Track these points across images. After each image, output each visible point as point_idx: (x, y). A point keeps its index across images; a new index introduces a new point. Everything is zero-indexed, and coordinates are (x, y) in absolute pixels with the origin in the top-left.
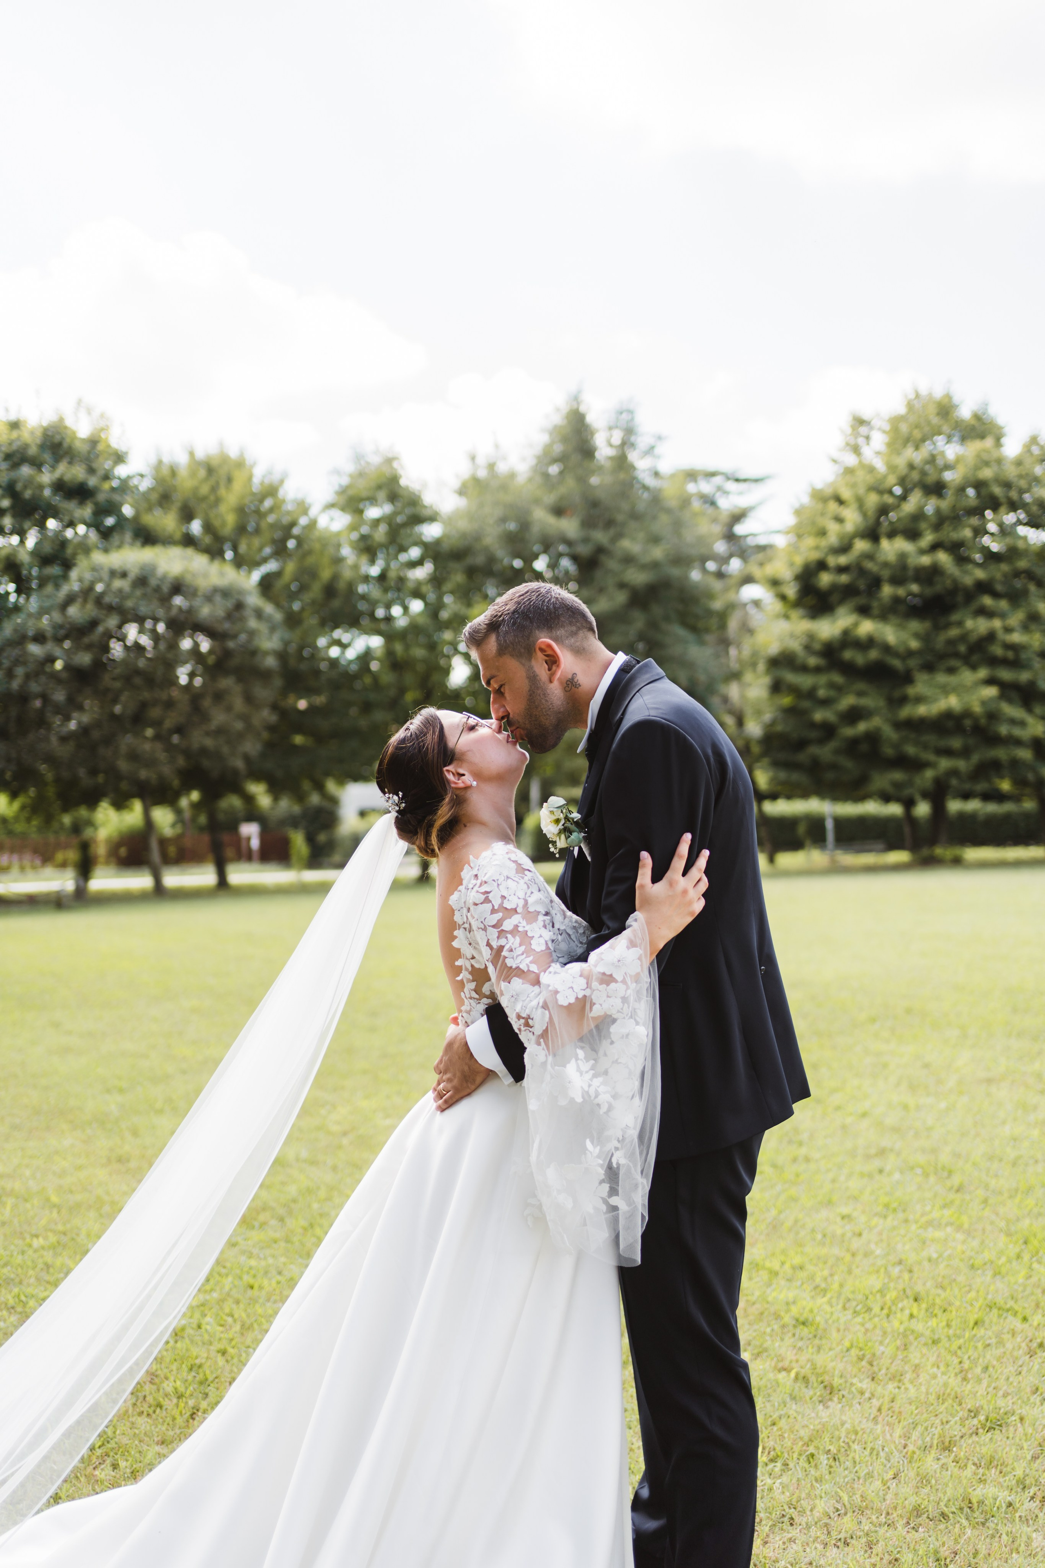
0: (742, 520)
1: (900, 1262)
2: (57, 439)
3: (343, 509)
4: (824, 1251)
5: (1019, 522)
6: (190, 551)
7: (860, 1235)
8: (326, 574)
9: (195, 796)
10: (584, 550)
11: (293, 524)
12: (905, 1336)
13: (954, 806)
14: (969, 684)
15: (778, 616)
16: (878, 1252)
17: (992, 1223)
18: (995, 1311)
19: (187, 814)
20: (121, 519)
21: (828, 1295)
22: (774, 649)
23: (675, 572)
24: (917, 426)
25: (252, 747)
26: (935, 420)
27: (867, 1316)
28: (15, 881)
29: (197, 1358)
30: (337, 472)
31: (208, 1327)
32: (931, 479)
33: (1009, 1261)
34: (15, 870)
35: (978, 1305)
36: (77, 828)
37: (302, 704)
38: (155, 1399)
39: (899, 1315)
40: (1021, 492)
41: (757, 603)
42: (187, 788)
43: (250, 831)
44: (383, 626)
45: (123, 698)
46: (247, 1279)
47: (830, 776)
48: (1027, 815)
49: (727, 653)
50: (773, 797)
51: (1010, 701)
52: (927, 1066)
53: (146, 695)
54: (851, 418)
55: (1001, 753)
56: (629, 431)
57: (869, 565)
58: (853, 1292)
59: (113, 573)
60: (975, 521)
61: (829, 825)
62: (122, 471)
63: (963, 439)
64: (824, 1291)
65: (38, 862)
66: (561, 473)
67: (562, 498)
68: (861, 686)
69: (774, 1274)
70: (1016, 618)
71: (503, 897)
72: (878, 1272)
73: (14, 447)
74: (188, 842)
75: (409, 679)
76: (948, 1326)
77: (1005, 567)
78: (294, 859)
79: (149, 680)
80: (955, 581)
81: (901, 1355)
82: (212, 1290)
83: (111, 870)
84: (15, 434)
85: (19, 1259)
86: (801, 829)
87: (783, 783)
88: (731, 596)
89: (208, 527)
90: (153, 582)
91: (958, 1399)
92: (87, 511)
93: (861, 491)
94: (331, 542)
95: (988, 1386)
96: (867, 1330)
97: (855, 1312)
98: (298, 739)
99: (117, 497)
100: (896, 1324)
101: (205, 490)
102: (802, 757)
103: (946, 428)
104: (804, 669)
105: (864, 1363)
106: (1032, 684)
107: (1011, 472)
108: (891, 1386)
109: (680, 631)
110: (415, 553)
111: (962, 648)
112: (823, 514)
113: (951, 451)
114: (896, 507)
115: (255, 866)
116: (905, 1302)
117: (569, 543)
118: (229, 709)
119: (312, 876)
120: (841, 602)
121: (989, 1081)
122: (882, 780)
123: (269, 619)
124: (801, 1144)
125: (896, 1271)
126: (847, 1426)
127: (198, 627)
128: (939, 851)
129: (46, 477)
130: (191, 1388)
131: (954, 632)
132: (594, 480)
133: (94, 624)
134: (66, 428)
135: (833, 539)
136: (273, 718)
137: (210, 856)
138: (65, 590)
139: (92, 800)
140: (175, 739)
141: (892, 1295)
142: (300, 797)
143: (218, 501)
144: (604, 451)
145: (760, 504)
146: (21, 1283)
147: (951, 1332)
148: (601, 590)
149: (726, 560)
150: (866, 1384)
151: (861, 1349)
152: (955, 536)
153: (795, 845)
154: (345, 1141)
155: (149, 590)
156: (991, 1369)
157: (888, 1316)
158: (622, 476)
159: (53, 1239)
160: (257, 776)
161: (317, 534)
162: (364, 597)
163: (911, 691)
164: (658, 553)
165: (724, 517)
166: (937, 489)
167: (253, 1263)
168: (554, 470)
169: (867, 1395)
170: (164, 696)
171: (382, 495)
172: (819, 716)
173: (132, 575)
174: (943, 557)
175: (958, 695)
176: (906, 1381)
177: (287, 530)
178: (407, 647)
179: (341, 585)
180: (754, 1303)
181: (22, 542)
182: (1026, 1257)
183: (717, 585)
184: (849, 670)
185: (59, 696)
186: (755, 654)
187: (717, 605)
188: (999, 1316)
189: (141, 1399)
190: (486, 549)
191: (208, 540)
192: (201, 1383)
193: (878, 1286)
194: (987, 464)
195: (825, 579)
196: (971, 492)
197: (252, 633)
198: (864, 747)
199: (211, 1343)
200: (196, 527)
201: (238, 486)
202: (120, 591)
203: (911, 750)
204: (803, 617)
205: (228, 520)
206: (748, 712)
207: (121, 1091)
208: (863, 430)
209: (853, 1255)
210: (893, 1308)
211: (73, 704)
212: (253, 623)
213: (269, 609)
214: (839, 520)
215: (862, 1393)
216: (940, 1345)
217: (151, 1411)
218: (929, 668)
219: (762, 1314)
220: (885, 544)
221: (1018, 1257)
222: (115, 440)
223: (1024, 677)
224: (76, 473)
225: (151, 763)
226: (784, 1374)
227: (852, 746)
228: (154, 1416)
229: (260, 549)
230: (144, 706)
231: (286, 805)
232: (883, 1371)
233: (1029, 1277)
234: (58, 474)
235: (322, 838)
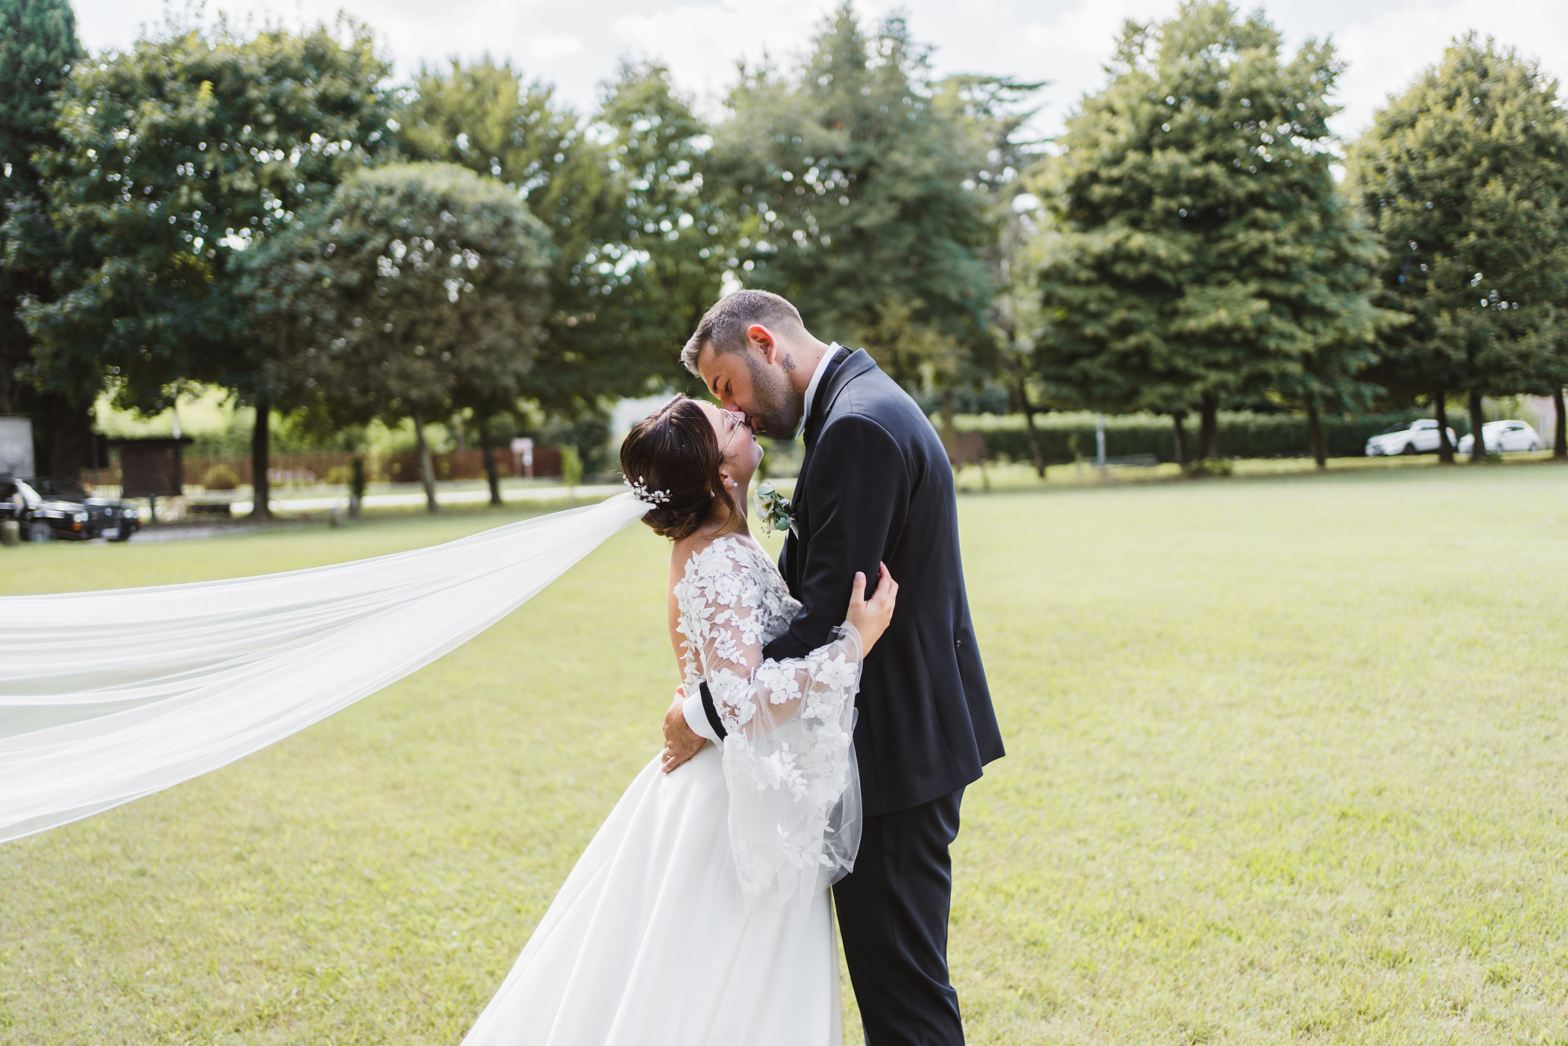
0: (1016, 128)
1: (1129, 885)
2: (320, 51)
3: (611, 123)
4: (1058, 875)
5: (1294, 132)
6: (457, 167)
7: (1094, 858)
8: (594, 189)
9: (468, 413)
10: (853, 163)
11: (561, 138)
12: (1127, 956)
13: (1224, 418)
14: (1239, 298)
15: (1050, 228)
16: (1109, 875)
17: (1219, 846)
18: (1212, 931)
19: (460, 431)
20: (387, 132)
21: (1060, 917)
22: (1045, 262)
23: (947, 185)
24: (1192, 34)
25: (523, 365)
26: (1210, 28)
27: (1093, 936)
28: (289, 498)
29: (467, 979)
30: (605, 84)
31: (478, 950)
32: (1205, 89)
33: (1231, 883)
34: (289, 487)
35: (1197, 925)
36: (349, 446)
37: (573, 320)
38: (428, 1018)
39: (1123, 935)
40: (1296, 100)
41: (1030, 214)
42: (458, 406)
43: (523, 447)
44: (652, 241)
45: (392, 317)
46: (516, 904)
47: (1098, 390)
48: (1297, 426)
49: (999, 266)
50: (1045, 410)
51: (1280, 315)
52: (1172, 691)
53: (415, 314)
54: (1124, 25)
55: (1271, 367)
56: (901, 40)
57: (1142, 177)
58: (1082, 914)
59: (379, 190)
60: (1247, 131)
61: (1101, 437)
62: (385, 84)
63: (1238, 47)
64: (1056, 913)
65: (312, 479)
66: (831, 84)
67: (831, 111)
68: (1133, 299)
69: (1010, 896)
70: (1288, 231)
71: (718, 593)
72: (1106, 895)
73: (275, 62)
74: (461, 458)
75: (679, 296)
76: (1168, 945)
77: (1277, 179)
78: (567, 475)
79: (419, 299)
80: (1227, 193)
81: (1121, 973)
82: (482, 914)
83: (385, 486)
84: (277, 47)
85: (298, 885)
86: (1072, 443)
87: (1054, 398)
88: (1003, 209)
89: (474, 142)
90: (421, 198)
91: (1169, 1014)
92: (352, 127)
93: (1134, 102)
94: (599, 155)
95: (1199, 1002)
96: (1092, 950)
97: (1083, 933)
98: (570, 356)
99: (382, 110)
100: (1120, 944)
101: (470, 103)
102: (1072, 371)
103: (1221, 37)
104: (1075, 282)
105: (1087, 981)
106: (1302, 297)
107: (1285, 81)
108: (1109, 1003)
109: (952, 246)
110: (683, 167)
111: (1234, 262)
112: (1096, 125)
113: (1226, 59)
114: (1170, 118)
115: (529, 481)
116: (1131, 922)
117: (839, 156)
118: (499, 327)
119: (584, 491)
120: (1113, 215)
121: (1231, 706)
122: (1152, 393)
123: (538, 236)
124: (1046, 769)
125: (1123, 894)
126: (1066, 1040)
127: (466, 244)
128: (1208, 464)
129: (310, 92)
130: (461, 1008)
131: (1225, 245)
132: (866, 91)
133: (362, 241)
134: (328, 40)
135: (1105, 151)
136: (544, 336)
137: (484, 472)
138: (332, 207)
139: (363, 417)
140: (446, 356)
141: (1118, 916)
142: (572, 414)
143: (485, 114)
144: (874, 62)
145: (1033, 112)
146: (301, 908)
147: (1170, 951)
148: (872, 204)
149: (1000, 169)
150: (1086, 1001)
151: (1085, 968)
152: (1228, 147)
153: (1066, 458)
154: (611, 767)
155: (416, 207)
156: (1203, 986)
157: (1114, 936)
158: (893, 87)
159: (331, 865)
160: (528, 393)
161: (585, 148)
162: (635, 211)
163: (1181, 304)
164: (928, 166)
165: (998, 126)
166: (1211, 100)
167: (521, 887)
168: (824, 80)
169: (1087, 1011)
170: (433, 314)
171: (650, 107)
172: (1090, 330)
173: (399, 192)
174: (1215, 169)
175: (1228, 309)
176: (1124, 997)
177: (554, 145)
178: (677, 264)
179: (610, 200)
180: (989, 925)
181: (287, 157)
182: (1247, 879)
183: (989, 199)
184: (1120, 283)
185: (329, 315)
186: (1027, 268)
187: (989, 217)
188: (1216, 936)
189: (415, 1018)
190: (756, 162)
191: (475, 154)
192: (471, 1003)
193: (1106, 908)
194: (1261, 72)
195: (1098, 192)
196: (1245, 102)
197: (521, 250)
198: (1135, 361)
199: (479, 965)
200: (463, 141)
201: (503, 99)
202: (387, 208)
203: (1180, 363)
204: (1074, 231)
205: (495, 134)
206: (1020, 324)
207: (396, 717)
208: (1138, 38)
209: (1086, 878)
210: (1119, 929)
211: (343, 323)
212: (521, 240)
213: (537, 224)
214: (1112, 131)
215: (1082, 1009)
216: (1158, 964)
217: (424, 1029)
218: (1200, 281)
219: (995, 934)
220: (1157, 155)
221: (1240, 879)
222: (378, 51)
223: (1295, 290)
224: (340, 87)
225: (419, 383)
226: (1012, 991)
227: (1122, 361)
228: (427, 1034)
229: (527, 165)
230: (413, 324)
231: (559, 422)
232: (1104, 988)
233: (1247, 899)
234: (321, 88)
235: (595, 453)
